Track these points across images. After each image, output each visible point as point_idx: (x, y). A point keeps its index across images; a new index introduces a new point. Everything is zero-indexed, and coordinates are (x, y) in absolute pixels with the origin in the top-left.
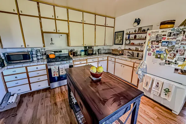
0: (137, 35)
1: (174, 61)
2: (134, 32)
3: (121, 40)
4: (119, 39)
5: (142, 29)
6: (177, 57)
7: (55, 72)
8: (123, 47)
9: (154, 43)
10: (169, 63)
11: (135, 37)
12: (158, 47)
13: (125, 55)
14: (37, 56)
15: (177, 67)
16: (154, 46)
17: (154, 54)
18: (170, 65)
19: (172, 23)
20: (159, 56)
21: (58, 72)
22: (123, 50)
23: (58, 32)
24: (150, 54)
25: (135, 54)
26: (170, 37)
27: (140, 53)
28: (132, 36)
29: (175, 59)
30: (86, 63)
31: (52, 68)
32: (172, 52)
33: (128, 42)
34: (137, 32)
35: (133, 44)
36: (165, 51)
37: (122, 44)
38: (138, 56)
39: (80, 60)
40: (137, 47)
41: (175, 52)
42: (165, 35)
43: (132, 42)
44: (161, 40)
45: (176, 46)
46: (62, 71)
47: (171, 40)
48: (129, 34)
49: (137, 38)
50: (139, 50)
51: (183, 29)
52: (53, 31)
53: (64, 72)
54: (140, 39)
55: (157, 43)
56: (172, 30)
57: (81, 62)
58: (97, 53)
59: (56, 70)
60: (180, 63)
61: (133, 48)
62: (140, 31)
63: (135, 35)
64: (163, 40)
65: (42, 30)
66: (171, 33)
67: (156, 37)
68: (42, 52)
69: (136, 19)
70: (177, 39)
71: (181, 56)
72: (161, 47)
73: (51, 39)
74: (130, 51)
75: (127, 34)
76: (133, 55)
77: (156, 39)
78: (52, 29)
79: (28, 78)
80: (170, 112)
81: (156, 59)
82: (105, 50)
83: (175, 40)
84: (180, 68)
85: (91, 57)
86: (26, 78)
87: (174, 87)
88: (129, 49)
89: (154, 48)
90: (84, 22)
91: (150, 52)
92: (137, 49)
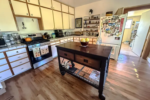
0: (91, 21)
1: (114, 33)
2: (89, 19)
3: (81, 24)
4: (79, 24)
5: (94, 17)
6: (116, 31)
7: (37, 53)
8: (82, 29)
9: (104, 24)
10: (112, 35)
11: (90, 22)
12: (107, 27)
13: (85, 35)
14: (11, 41)
15: (116, 36)
16: (105, 26)
17: (105, 31)
18: (113, 36)
19: (111, 13)
20: (107, 32)
21: (40, 53)
22: (83, 31)
23: (31, 16)
24: (103, 31)
25: (91, 33)
26: (112, 21)
27: (94, 32)
28: (88, 22)
29: (115, 32)
30: (59, 43)
31: (34, 50)
32: (113, 29)
33: (85, 26)
34: (91, 19)
35: (89, 27)
36: (110, 28)
37: (82, 28)
38: (93, 35)
39: (55, 41)
40: (92, 29)
41: (115, 29)
42: (110, 20)
43: (88, 25)
44: (108, 23)
45: (115, 25)
46: (43, 52)
47: (113, 22)
48: (86, 20)
49: (91, 23)
50: (93, 30)
51: (118, 16)
52: (26, 15)
53: (45, 52)
54: (93, 24)
55: (106, 24)
56: (113, 17)
57: (56, 42)
58: (65, 35)
59: (37, 51)
60: (117, 34)
61: (89, 29)
62: (92, 18)
63: (89, 21)
64: (109, 23)
65: (13, 14)
66: (112, 18)
67: (106, 21)
68: (15, 36)
69: (90, 10)
70: (116, 22)
71: (117, 31)
72: (108, 27)
73: (23, 23)
74: (88, 32)
75: (84, 20)
76: (90, 34)
77: (106, 22)
78: (25, 13)
79: (9, 63)
80: (114, 60)
81: (106, 34)
82: (69, 33)
83: (114, 22)
84: (117, 37)
85: (63, 38)
86: (6, 64)
87: (115, 47)
88: (87, 30)
89: (105, 27)
90: (53, 9)
91: (103, 30)
92: (92, 30)
